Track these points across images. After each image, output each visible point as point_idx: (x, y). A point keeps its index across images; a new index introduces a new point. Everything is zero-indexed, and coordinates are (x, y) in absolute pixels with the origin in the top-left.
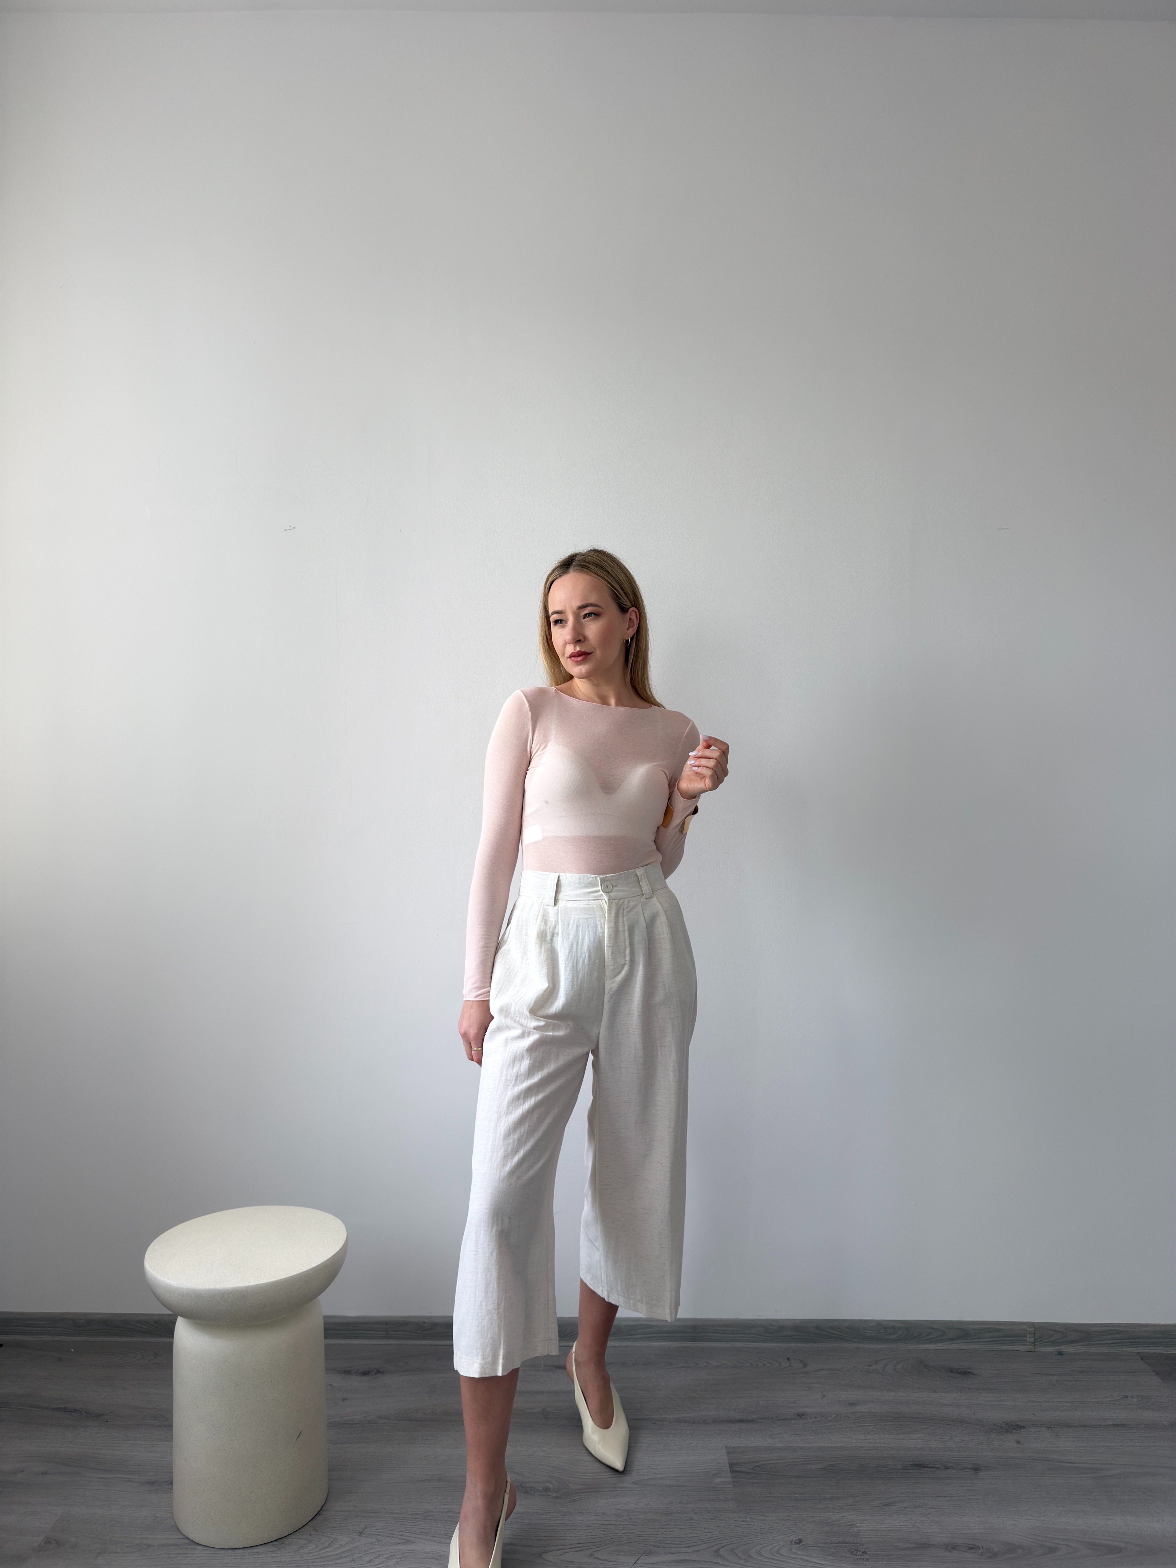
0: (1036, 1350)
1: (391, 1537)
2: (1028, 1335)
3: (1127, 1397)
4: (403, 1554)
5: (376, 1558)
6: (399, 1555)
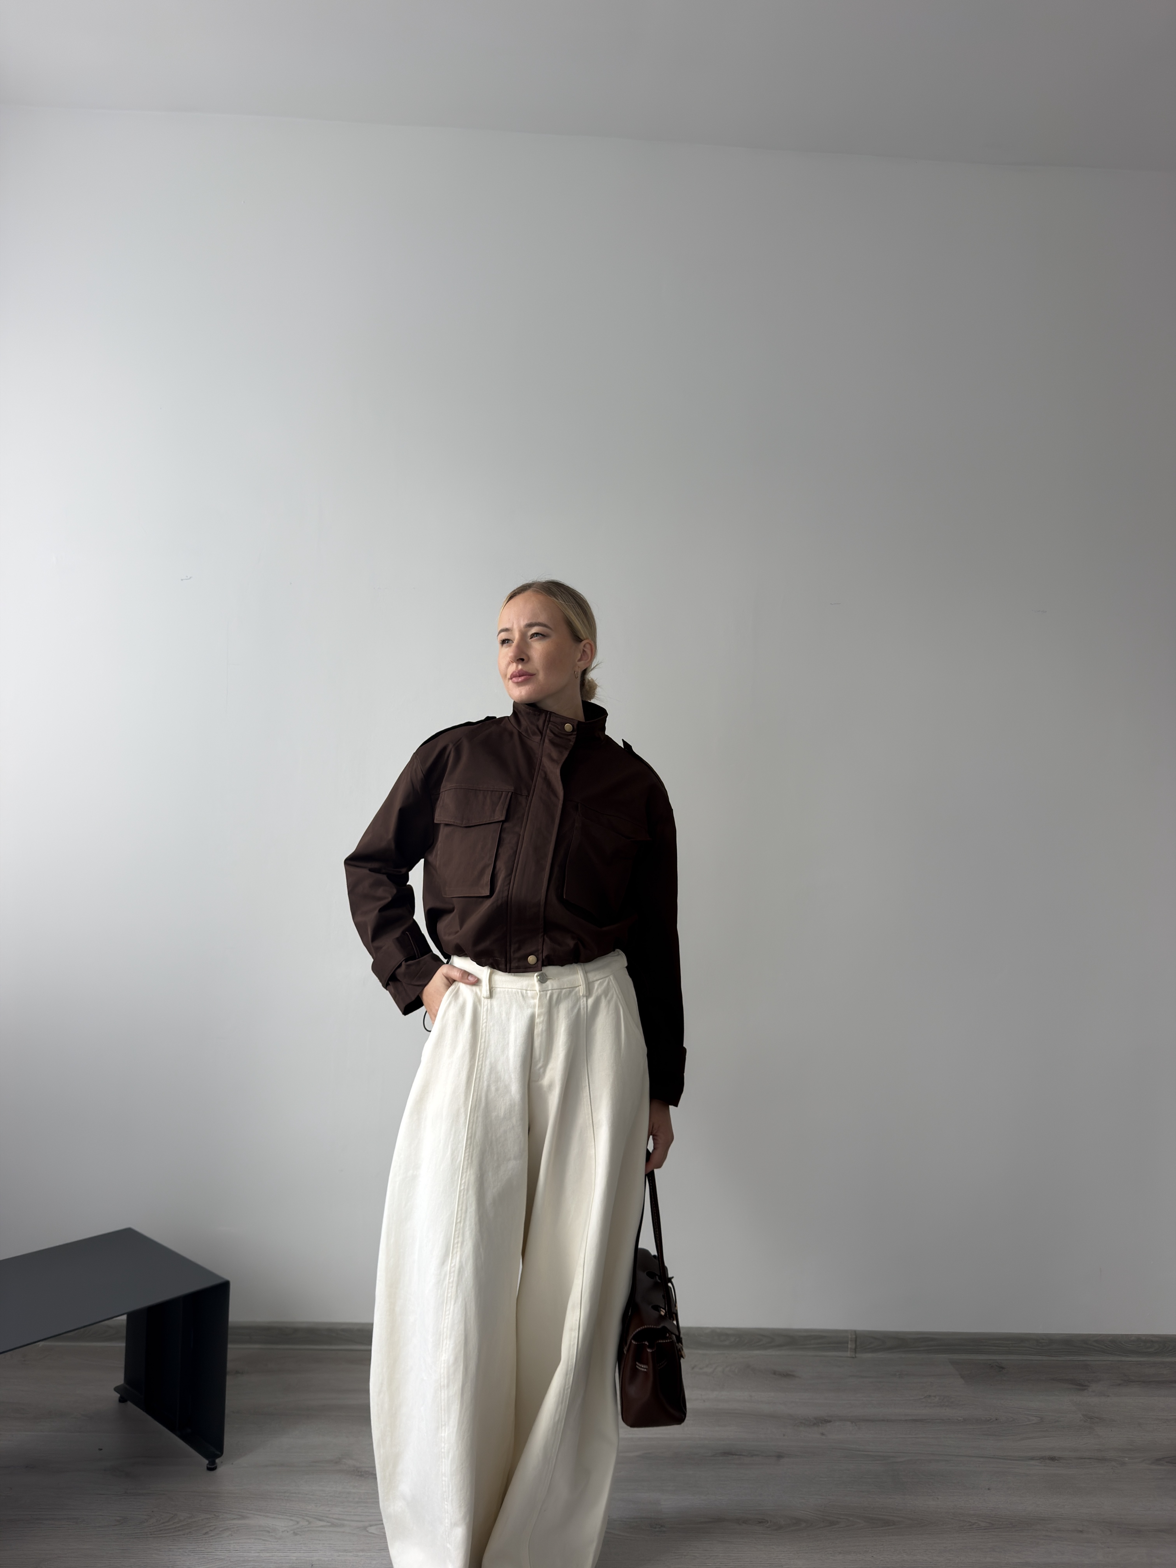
0: (857, 1355)
1: (229, 1513)
2: (849, 1342)
3: (930, 1396)
4: (237, 1527)
5: (211, 1531)
6: (233, 1528)
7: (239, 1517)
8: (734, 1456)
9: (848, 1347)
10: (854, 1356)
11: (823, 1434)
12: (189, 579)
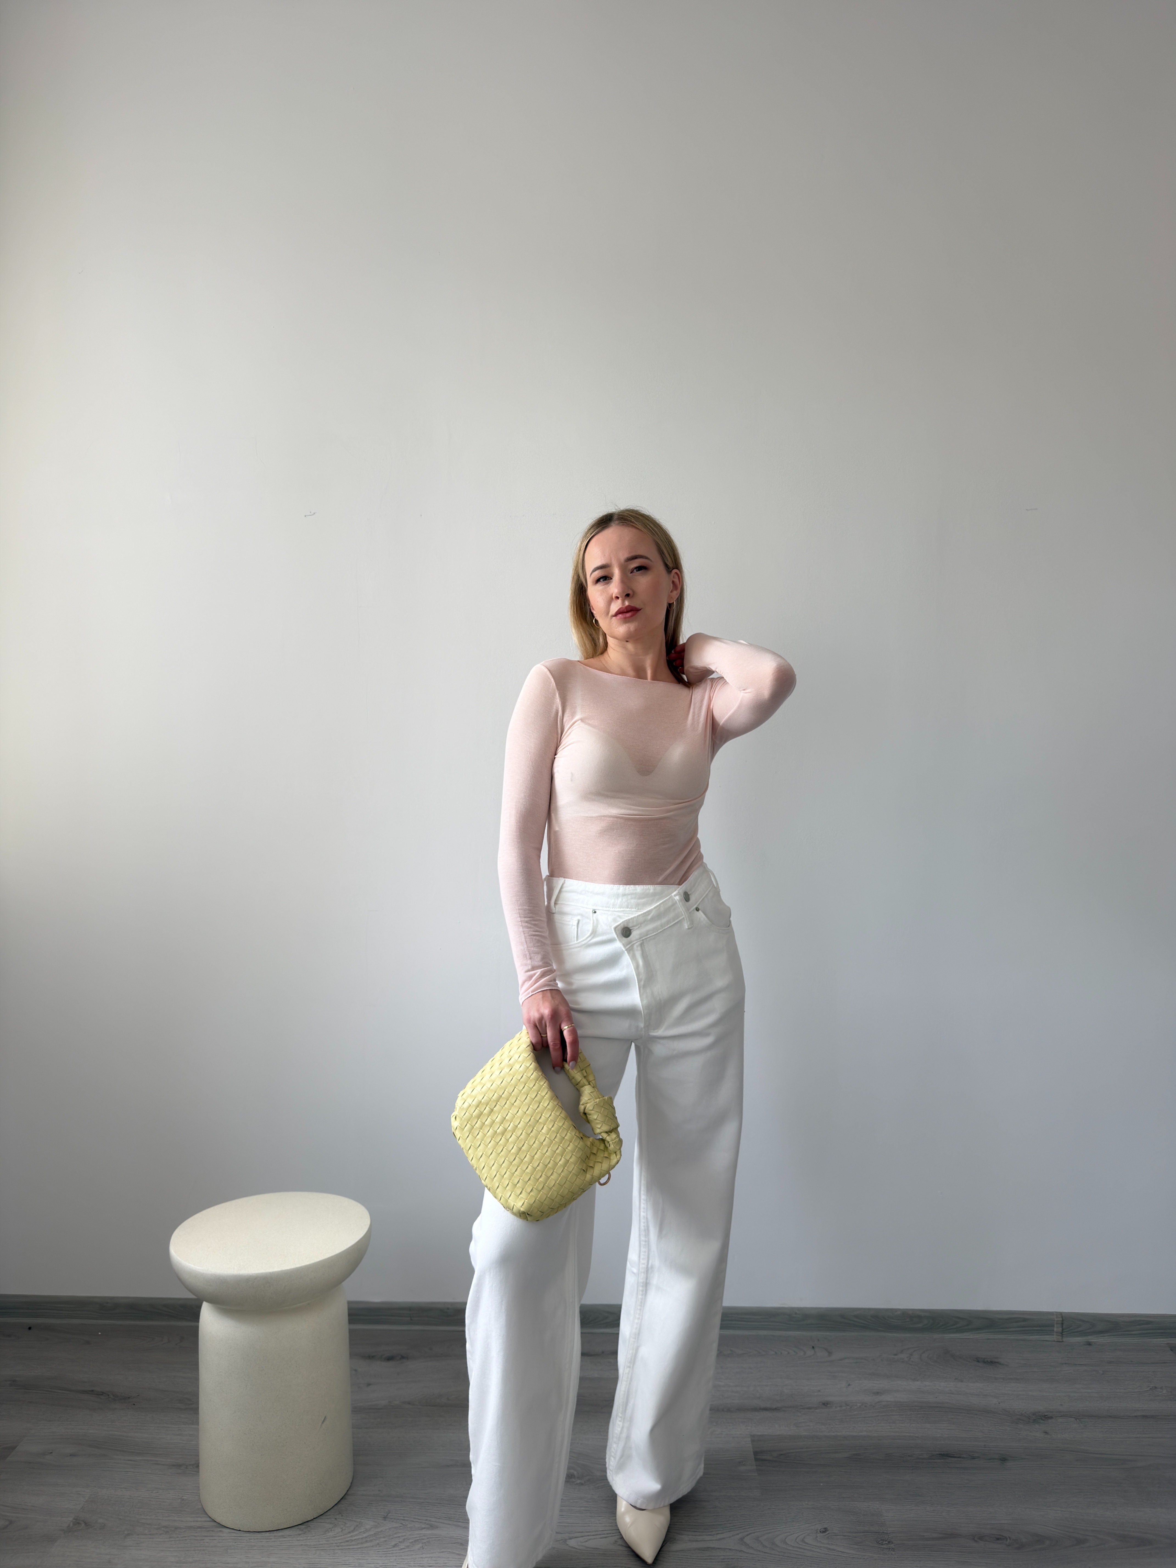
0: (1065, 1339)
1: (417, 1522)
2: (1055, 1325)
3: (1156, 1388)
5: (400, 1542)
6: (423, 1539)
7: (427, 1526)
8: (953, 1459)
9: (1053, 1330)
10: (1061, 1340)
11: (1046, 1433)
12: (312, 515)
